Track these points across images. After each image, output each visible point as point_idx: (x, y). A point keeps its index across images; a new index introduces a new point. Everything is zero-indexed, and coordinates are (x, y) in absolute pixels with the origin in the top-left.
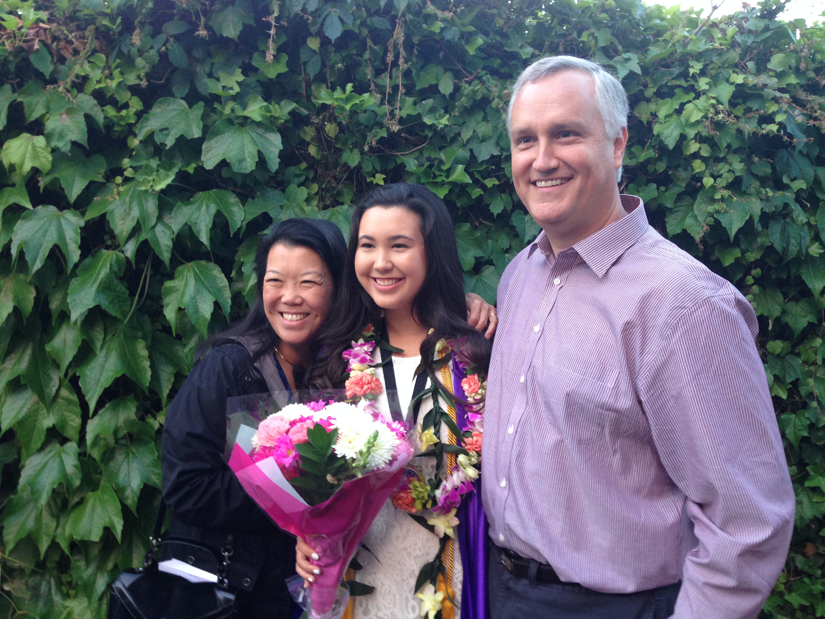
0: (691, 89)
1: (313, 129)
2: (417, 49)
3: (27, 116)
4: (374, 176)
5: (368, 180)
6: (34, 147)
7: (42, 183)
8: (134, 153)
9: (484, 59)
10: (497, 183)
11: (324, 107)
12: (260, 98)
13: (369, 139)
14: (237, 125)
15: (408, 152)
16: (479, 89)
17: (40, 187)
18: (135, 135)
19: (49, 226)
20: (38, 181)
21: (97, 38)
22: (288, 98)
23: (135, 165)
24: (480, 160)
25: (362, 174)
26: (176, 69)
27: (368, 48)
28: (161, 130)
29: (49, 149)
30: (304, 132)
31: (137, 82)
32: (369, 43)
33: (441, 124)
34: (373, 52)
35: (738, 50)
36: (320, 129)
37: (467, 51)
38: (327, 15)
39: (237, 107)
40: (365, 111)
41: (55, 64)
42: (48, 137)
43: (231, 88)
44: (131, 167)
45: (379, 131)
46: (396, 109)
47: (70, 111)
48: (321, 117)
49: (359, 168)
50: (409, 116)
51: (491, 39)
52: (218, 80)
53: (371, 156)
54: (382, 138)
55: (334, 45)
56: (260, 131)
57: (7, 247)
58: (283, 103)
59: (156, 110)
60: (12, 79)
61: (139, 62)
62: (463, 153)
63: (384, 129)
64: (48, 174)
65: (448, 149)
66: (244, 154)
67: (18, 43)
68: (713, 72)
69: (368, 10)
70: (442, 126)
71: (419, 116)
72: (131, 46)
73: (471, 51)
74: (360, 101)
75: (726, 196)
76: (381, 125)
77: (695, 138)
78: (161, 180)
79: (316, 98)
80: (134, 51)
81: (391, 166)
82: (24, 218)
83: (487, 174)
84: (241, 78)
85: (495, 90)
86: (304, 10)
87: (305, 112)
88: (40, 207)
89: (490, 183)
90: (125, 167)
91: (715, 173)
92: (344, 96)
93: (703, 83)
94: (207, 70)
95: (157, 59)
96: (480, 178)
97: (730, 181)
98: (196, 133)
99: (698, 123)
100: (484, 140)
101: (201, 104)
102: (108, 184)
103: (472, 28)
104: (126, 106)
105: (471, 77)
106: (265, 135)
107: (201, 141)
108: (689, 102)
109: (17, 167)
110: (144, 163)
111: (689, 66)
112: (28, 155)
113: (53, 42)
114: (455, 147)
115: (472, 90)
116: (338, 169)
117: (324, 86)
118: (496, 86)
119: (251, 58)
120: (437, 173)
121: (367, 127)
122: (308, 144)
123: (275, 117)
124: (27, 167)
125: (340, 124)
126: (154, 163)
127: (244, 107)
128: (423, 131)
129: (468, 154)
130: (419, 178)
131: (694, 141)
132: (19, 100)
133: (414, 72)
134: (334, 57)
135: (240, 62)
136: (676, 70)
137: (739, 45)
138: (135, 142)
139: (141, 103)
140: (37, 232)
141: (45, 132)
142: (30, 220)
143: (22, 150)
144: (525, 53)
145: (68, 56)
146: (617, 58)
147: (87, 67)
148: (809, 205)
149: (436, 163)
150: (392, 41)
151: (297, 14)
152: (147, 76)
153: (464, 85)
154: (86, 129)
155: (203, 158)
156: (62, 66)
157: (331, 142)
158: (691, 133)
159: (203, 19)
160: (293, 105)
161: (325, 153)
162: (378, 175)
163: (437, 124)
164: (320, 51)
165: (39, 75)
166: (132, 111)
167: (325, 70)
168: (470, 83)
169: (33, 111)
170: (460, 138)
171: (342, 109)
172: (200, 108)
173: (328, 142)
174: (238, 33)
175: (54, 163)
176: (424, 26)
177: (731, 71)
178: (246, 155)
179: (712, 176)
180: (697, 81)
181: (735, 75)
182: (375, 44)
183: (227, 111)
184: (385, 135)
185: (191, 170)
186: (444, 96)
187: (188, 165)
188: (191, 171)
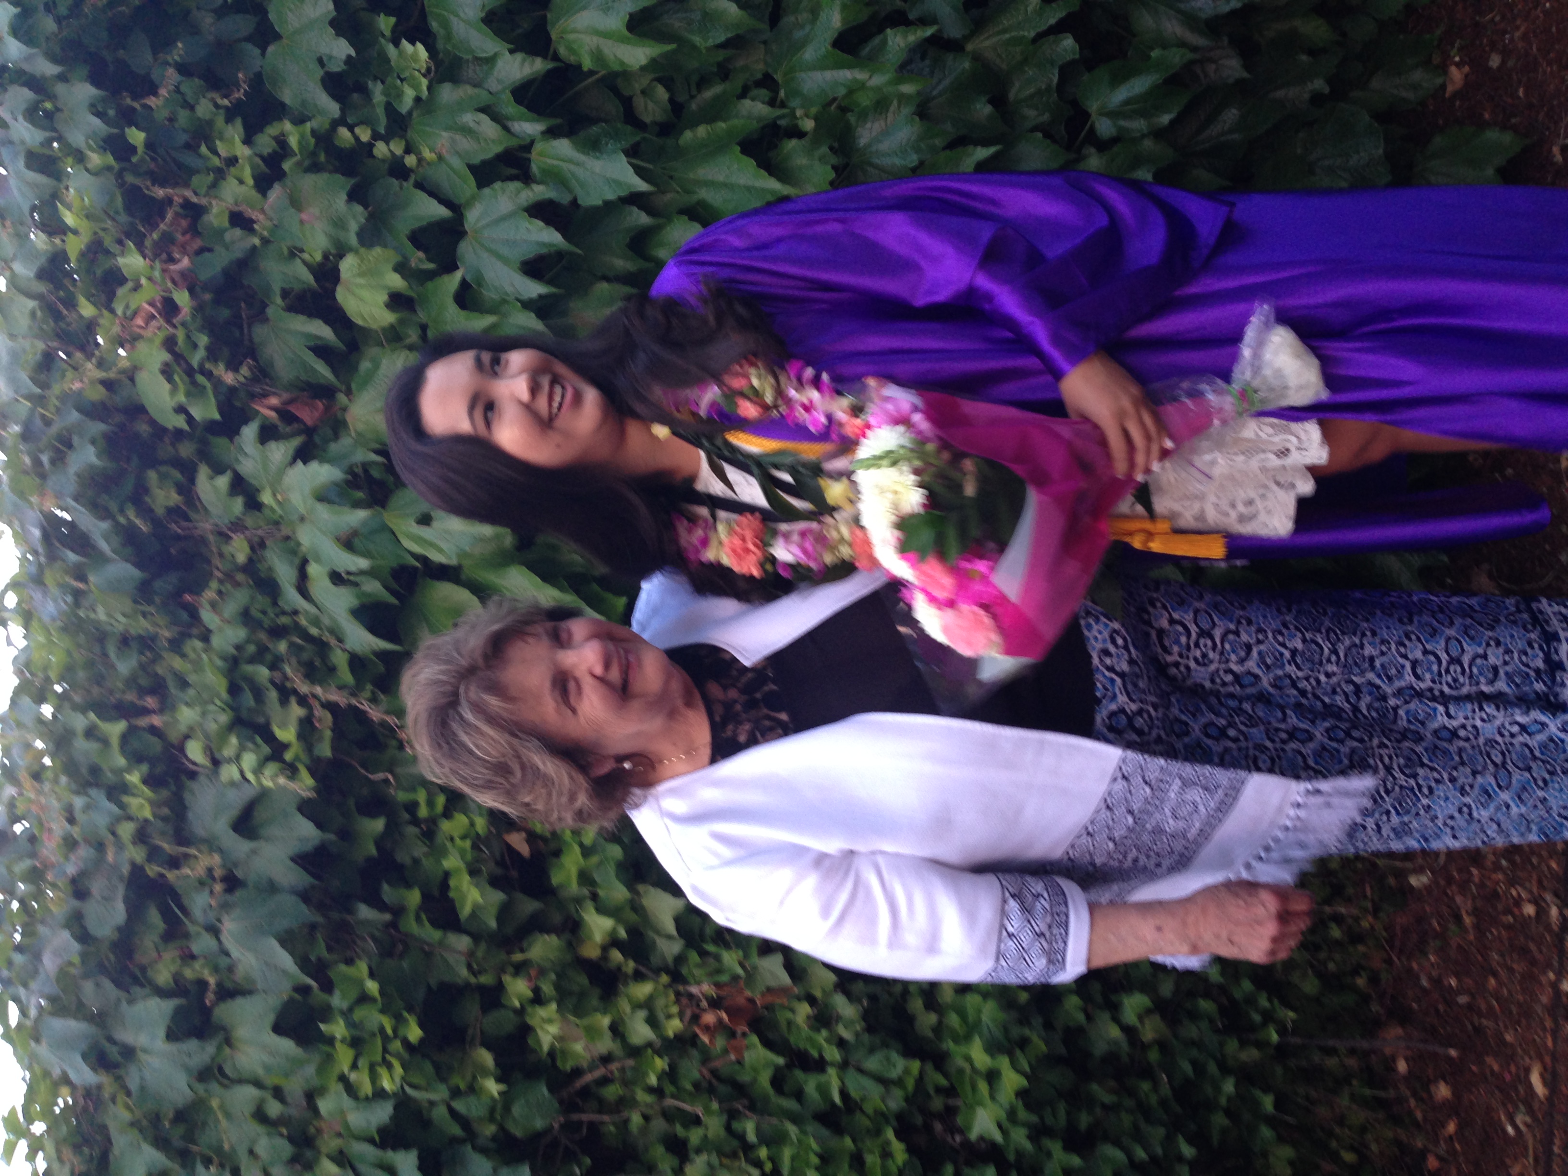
3: (305, 286)
6: (359, 275)
7: (419, 263)
18: (332, 131)
19: (494, 240)
28: (322, 67)
29: (363, 249)
42: (342, 249)
57: (529, 304)
61: (203, 110)
64: (402, 253)
72: (177, 123)
80: (183, 119)
88: (460, 259)
90: (389, 153)
95: (197, 80)
112: (374, 281)
124: (394, 279)
139: (278, 119)
141: (333, 256)
154: (328, 174)
169: (297, 278)
175: (385, 244)
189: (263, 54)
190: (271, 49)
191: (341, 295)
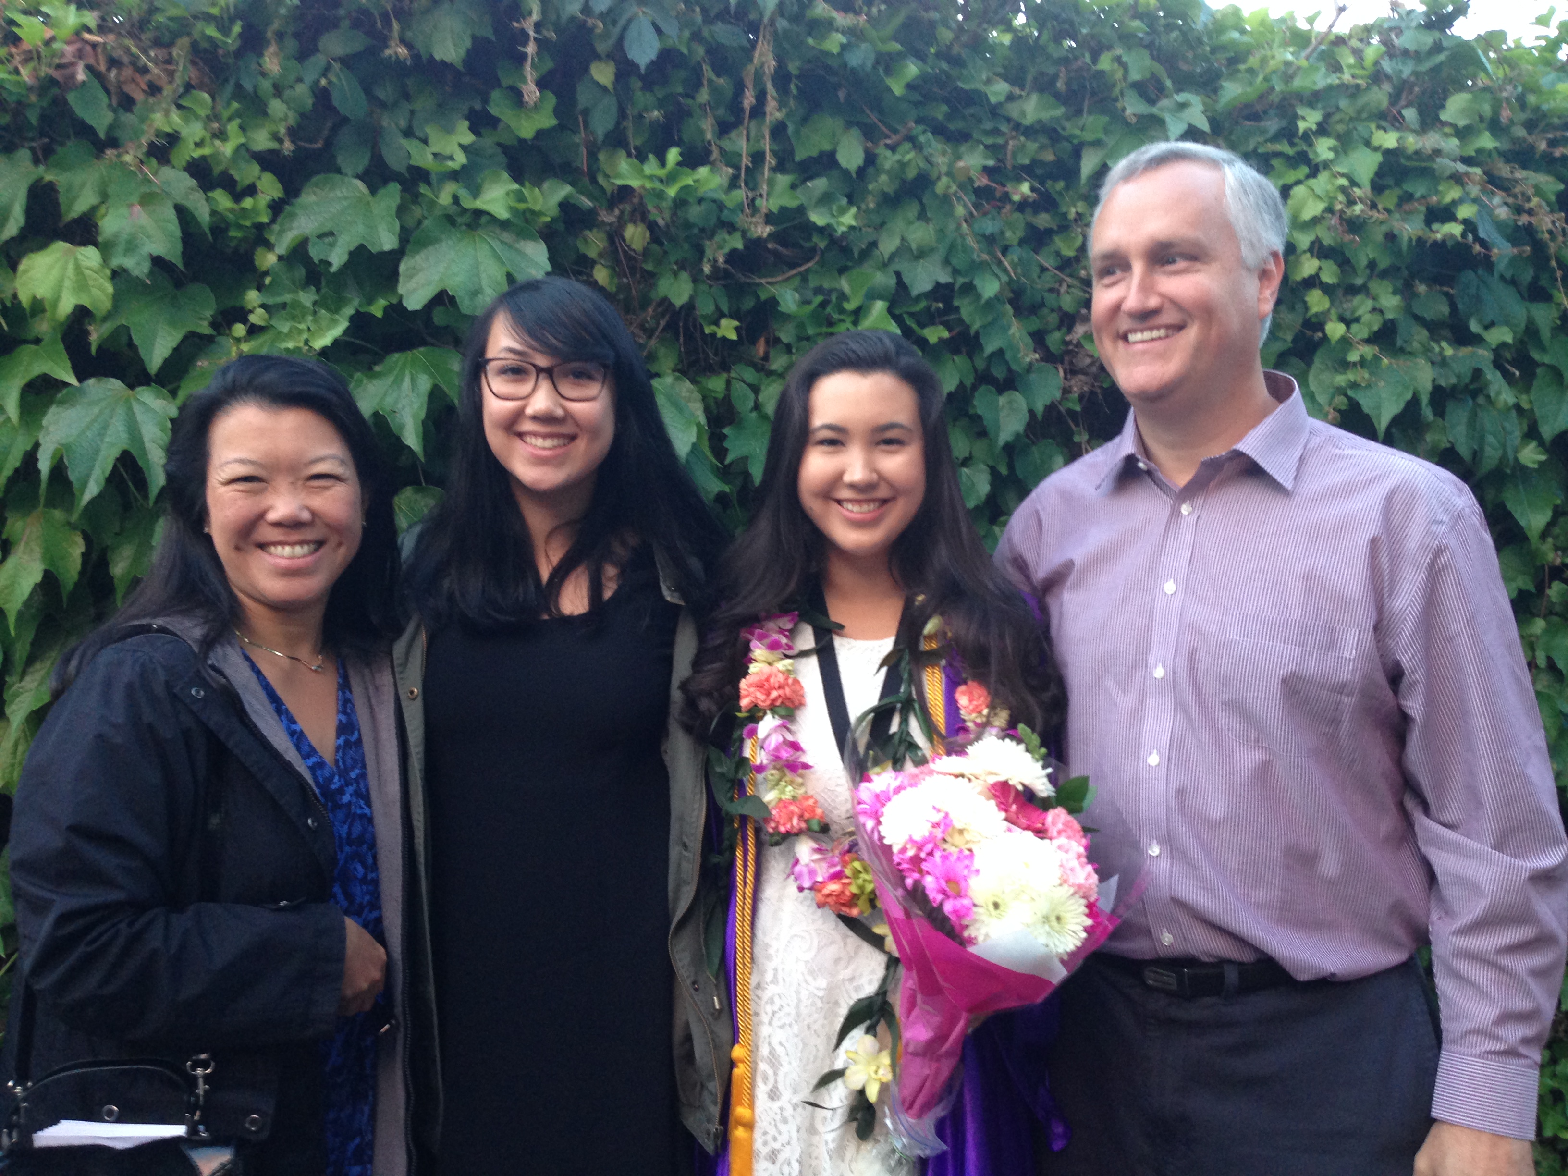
0: (1302, 159)
1: (603, 235)
2: (796, 85)
3: (63, 208)
4: (717, 323)
5: (707, 331)
6: (78, 268)
7: (96, 335)
8: (268, 280)
9: (917, 104)
10: (946, 334)
11: (625, 192)
12: (505, 175)
13: (709, 253)
14: (464, 227)
15: (779, 278)
16: (910, 161)
17: (90, 344)
18: (270, 247)
19: (111, 418)
20: (87, 333)
21: (193, 63)
22: (556, 176)
23: (270, 301)
24: (915, 292)
25: (695, 320)
26: (345, 120)
27: (705, 82)
28: (320, 236)
29: (108, 272)
30: (586, 241)
31: (273, 145)
32: (708, 72)
33: (843, 225)
34: (715, 90)
35: (1387, 87)
36: (615, 236)
37: (890, 90)
38: (629, 21)
39: (463, 193)
40: (700, 201)
41: (114, 111)
42: (106, 249)
43: (451, 158)
44: (263, 306)
45: (727, 237)
46: (761, 196)
47: (147, 200)
48: (617, 212)
49: (690, 306)
50: (783, 210)
51: (933, 68)
52: (425, 141)
53: (711, 286)
54: (734, 252)
55: (641, 78)
56: (507, 236)
57: (31, 458)
58: (546, 185)
59: (308, 197)
60: (32, 140)
61: (277, 107)
62: (884, 280)
63: (738, 235)
64: (105, 319)
65: (855, 272)
66: (480, 279)
67: (45, 70)
68: (1340, 128)
69: (704, 11)
70: (844, 229)
71: (801, 210)
72: (260, 78)
73: (897, 88)
74: (695, 181)
75: (1369, 357)
76: (731, 227)
77: (1311, 250)
78: (321, 331)
79: (607, 176)
80: (266, 85)
81: (748, 304)
82: (61, 403)
83: (929, 318)
84: (468, 138)
85: (941, 161)
86: (586, 9)
87: (586, 203)
88: (91, 381)
89: (935, 334)
90: (250, 307)
91: (1348, 315)
92: (662, 173)
93: (1324, 148)
94: (403, 123)
95: (309, 102)
96: (914, 326)
97: (1376, 328)
98: (387, 241)
99: (1315, 221)
100: (921, 254)
101: (394, 188)
102: (219, 339)
103: (896, 47)
104: (251, 190)
105: (894, 138)
106: (517, 246)
107: (397, 256)
108: (1298, 182)
109: (47, 307)
110: (287, 298)
111: (1296, 117)
112: (67, 283)
113: (109, 69)
114: (867, 268)
115: (899, 162)
116: (650, 310)
117: (623, 153)
118: (944, 153)
119: (486, 101)
120: (836, 316)
121: (702, 230)
122: (593, 263)
123: (533, 212)
124: (66, 306)
125: (652, 226)
126: (307, 298)
127: (476, 192)
128: (809, 238)
129: (892, 282)
130: (801, 326)
131: (1308, 255)
132: (48, 177)
133: (791, 129)
134: (641, 98)
135: (465, 107)
136: (1273, 125)
137: (1388, 77)
138: (268, 260)
139: (280, 186)
140: (88, 427)
141: (100, 239)
142: (73, 406)
143: (55, 273)
144: (996, 94)
145: (139, 96)
146: (1164, 103)
147: (176, 117)
148: (1517, 373)
149: (834, 298)
150: (751, 69)
151: (573, 19)
152: (293, 133)
153: (882, 152)
154: (178, 233)
155: (401, 289)
156: (128, 115)
157: (634, 259)
158: (1304, 240)
159: (396, 26)
160: (564, 191)
161: (625, 280)
162: (724, 322)
163: (835, 226)
164: (615, 89)
165: (85, 131)
166: (263, 200)
167: (625, 124)
168: (893, 148)
169: (75, 198)
170: (876, 252)
171: (660, 195)
172: (392, 194)
173: (629, 258)
174: (462, 52)
175: (117, 299)
176: (811, 41)
177: (1373, 126)
178: (485, 283)
179: (1342, 319)
180: (1311, 145)
181: (1381, 132)
182: (718, 75)
183: (445, 199)
184: (739, 245)
185: (377, 309)
186: (846, 172)
187: (370, 301)
188: (379, 314)
189: (358, 177)
190: (359, 184)
191: (60, 247)
